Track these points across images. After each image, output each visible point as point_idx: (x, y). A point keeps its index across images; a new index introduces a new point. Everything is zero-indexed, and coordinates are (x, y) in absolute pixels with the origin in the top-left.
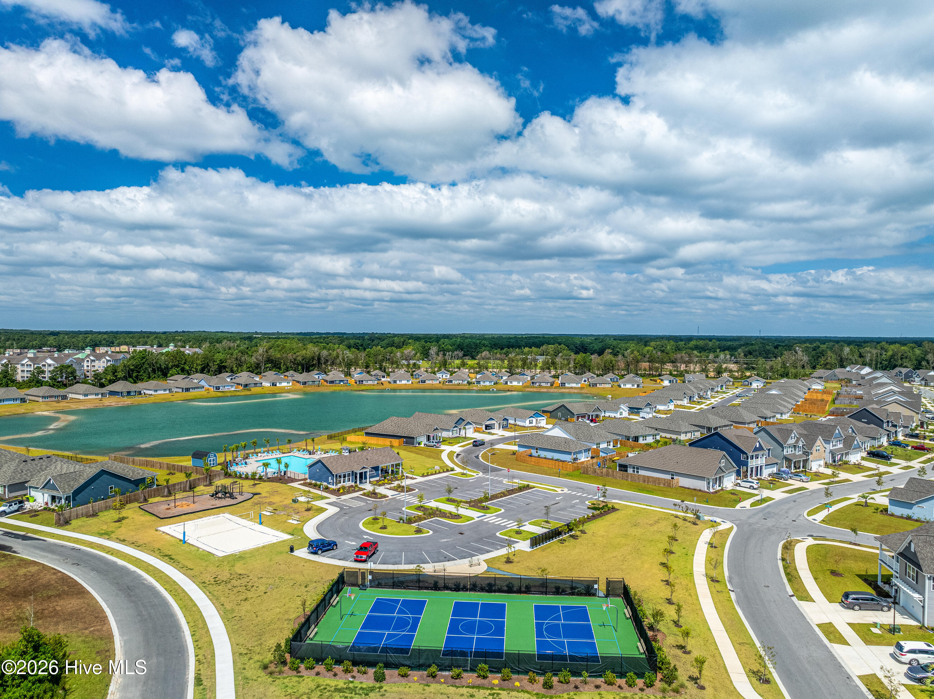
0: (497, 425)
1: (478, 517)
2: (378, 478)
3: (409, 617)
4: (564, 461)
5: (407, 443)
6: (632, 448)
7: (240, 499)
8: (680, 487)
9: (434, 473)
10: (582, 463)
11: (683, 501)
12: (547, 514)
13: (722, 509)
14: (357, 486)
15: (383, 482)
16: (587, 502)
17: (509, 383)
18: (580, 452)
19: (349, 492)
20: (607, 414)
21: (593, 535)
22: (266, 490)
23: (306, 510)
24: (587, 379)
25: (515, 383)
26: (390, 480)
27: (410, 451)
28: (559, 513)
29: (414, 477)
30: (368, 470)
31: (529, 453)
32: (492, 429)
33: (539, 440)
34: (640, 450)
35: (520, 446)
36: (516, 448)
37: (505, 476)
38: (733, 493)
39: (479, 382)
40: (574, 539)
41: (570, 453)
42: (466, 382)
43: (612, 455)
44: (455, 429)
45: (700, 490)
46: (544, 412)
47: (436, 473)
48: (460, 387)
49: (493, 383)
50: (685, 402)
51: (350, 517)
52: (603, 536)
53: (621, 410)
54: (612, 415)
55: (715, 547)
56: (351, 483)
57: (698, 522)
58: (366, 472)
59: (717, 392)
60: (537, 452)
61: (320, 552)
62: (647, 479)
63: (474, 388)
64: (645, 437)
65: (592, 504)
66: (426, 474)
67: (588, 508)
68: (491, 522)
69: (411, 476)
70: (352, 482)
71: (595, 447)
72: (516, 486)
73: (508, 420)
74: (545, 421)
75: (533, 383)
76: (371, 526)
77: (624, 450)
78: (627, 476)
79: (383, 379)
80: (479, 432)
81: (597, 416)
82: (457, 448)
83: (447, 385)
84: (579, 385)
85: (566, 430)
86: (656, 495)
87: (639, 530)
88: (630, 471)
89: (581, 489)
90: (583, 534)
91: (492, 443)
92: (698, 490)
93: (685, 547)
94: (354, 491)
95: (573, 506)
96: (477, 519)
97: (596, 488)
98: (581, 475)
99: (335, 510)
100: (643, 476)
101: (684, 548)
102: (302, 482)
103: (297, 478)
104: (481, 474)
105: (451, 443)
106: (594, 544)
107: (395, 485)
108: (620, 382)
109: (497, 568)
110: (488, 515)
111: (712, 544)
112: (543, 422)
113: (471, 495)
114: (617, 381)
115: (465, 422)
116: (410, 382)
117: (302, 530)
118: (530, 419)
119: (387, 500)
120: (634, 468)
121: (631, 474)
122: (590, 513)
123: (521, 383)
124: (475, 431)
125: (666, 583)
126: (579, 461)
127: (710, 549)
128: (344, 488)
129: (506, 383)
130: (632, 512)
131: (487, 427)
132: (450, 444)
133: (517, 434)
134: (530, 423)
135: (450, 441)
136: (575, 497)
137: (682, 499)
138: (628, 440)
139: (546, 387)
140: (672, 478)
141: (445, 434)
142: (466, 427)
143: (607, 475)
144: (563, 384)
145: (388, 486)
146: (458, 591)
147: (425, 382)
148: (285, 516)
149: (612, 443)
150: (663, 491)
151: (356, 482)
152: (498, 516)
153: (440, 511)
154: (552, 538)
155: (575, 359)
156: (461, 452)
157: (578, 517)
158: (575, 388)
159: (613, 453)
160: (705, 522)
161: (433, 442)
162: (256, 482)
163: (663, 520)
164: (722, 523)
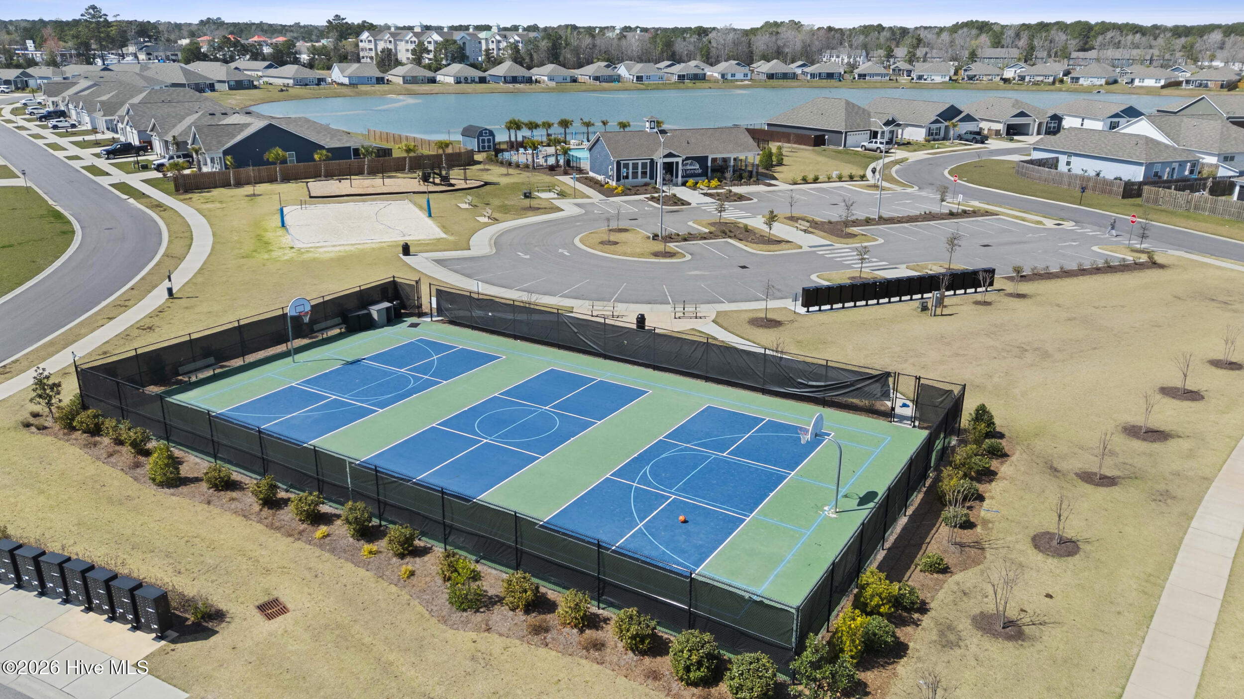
1: (811, 247)
7: (460, 186)
14: (654, 186)
15: (706, 184)
16: (1096, 248)
17: (1136, 80)
18: (1166, 165)
23: (527, 208)
25: (1149, 82)
29: (776, 183)
30: (680, 160)
32: (1021, 133)
35: (1036, 151)
39: (1078, 78)
42: (1050, 79)
44: (936, 126)
47: (822, 182)
56: (647, 181)
58: (677, 164)
60: (1068, 163)
63: (1063, 89)
66: (799, 181)
68: (829, 256)
69: (772, 181)
70: (651, 178)
73: (1061, 119)
75: (1188, 82)
83: (1015, 84)
85: (1159, 127)
96: (806, 249)
99: (577, 212)
104: (912, 190)
107: (726, 190)
110: (838, 246)
115: (962, 116)
117: (477, 231)
118: (1114, 120)
119: (682, 209)
123: (1162, 81)
128: (625, 185)
129: (1132, 82)
142: (961, 125)
145: (707, 191)
151: (656, 180)
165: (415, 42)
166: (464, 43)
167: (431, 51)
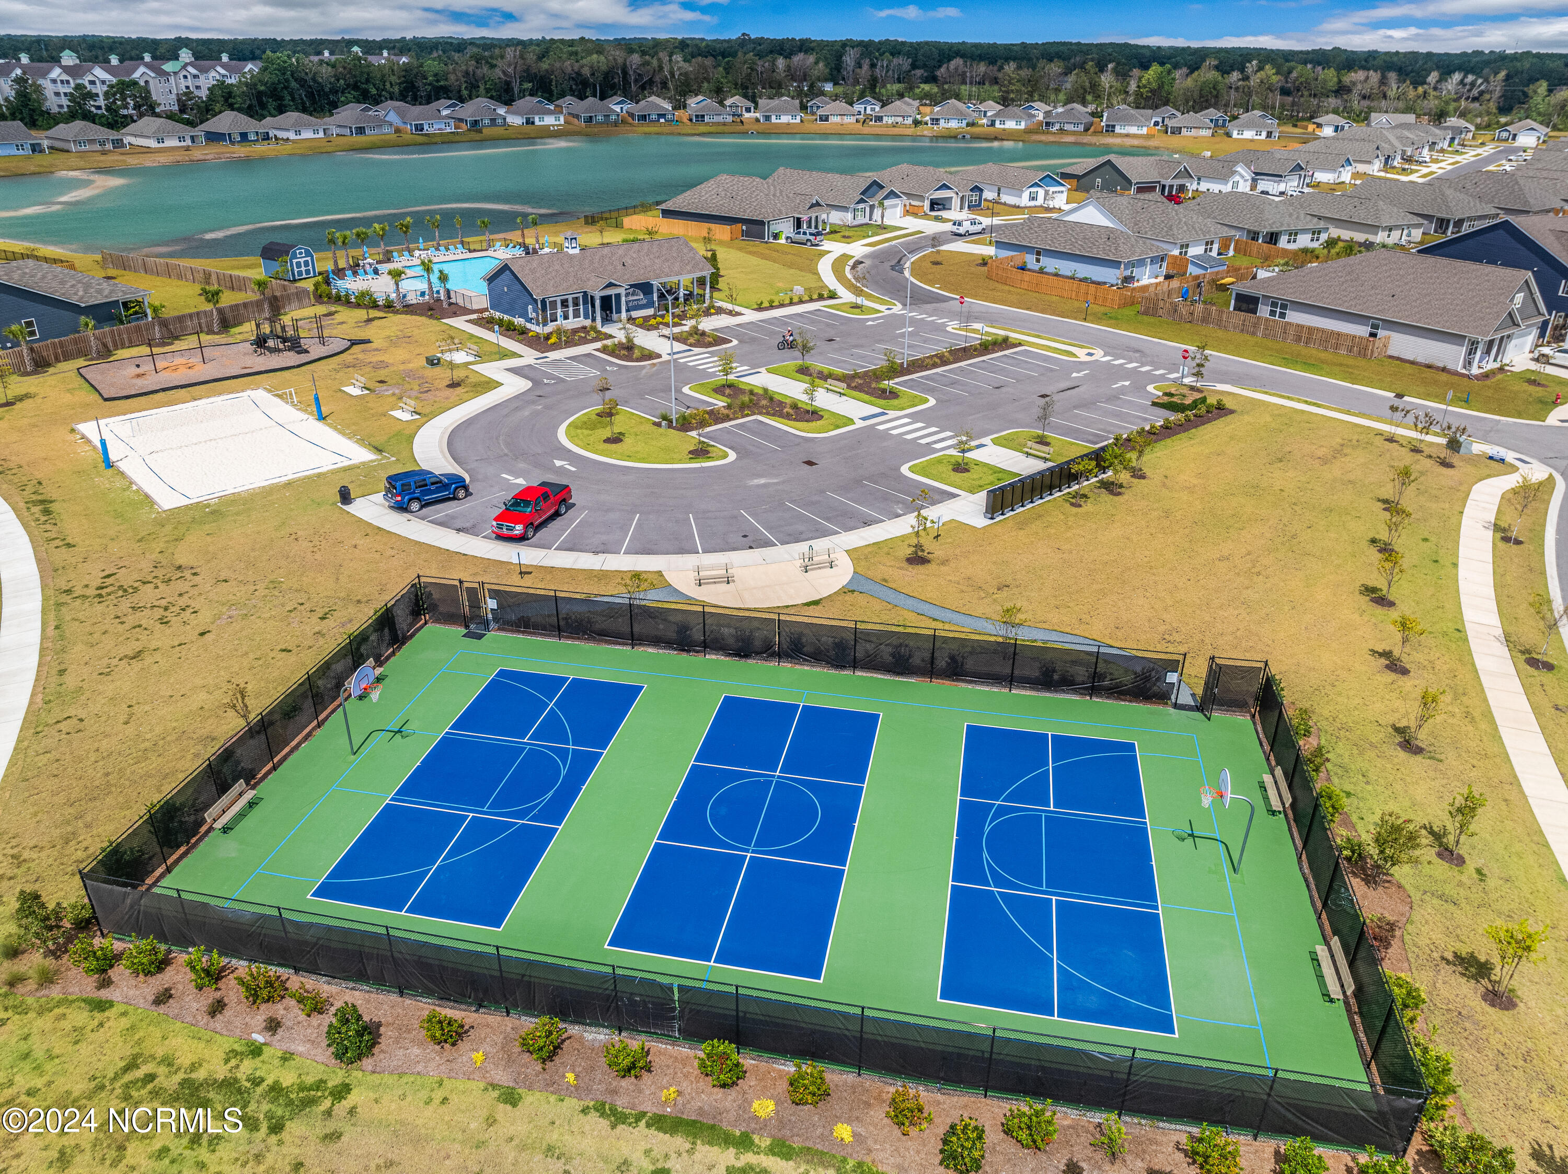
0: (956, 202)
1: (864, 419)
2: (650, 312)
3: (563, 754)
4: (1099, 283)
5: (747, 234)
6: (1267, 260)
7: (317, 350)
8: (1391, 357)
9: (787, 301)
10: (1145, 288)
11: (1400, 396)
12: (1043, 418)
13: (1507, 424)
14: (594, 328)
15: (659, 319)
16: (1150, 388)
17: (997, 123)
18: (1141, 263)
19: (570, 343)
20: (1204, 186)
21: (1164, 485)
22: (387, 333)
23: (449, 386)
24: (1160, 120)
25: (1011, 125)
26: (678, 316)
27: (750, 253)
28: (1077, 415)
29: (738, 309)
30: (622, 291)
31: (1019, 263)
32: (944, 209)
33: (1045, 232)
34: (1287, 264)
35: (999, 245)
36: (990, 251)
37: (953, 315)
38: (1533, 380)
39: (937, 120)
40: (1112, 493)
41: (1115, 264)
42: (909, 121)
43: (1217, 273)
44: (861, 206)
45: (1444, 369)
46: (1065, 176)
47: (791, 303)
48: (896, 131)
49: (964, 122)
50: (1375, 168)
51: (547, 407)
52: (1191, 489)
53: (1237, 178)
54: (1215, 187)
55: (1518, 542)
56: (582, 322)
57: (1455, 459)
58: (618, 296)
59: (1442, 151)
60: (1038, 260)
61: (415, 506)
62: (1305, 335)
63: (926, 133)
64: (1293, 235)
65: (1166, 394)
66: (766, 304)
67: (1154, 404)
68: (894, 432)
69: (730, 307)
70: (586, 317)
71: (1176, 252)
72: (975, 339)
73: (981, 190)
74: (1064, 196)
75: (1048, 124)
76: (586, 432)
77: (1243, 262)
78: (1256, 326)
79: (747, 115)
80: (915, 215)
81: (1182, 188)
82: (858, 249)
83: (872, 126)
84: (1144, 131)
85: (1111, 211)
86: (1329, 375)
87: (1291, 474)
88: (1264, 311)
89: (1137, 351)
90: (1136, 481)
91: (936, 240)
92: (1437, 368)
93: (1426, 535)
94: (584, 341)
95: (1114, 398)
96: (860, 424)
97: (1180, 355)
98: (1140, 317)
99: (521, 385)
100: (1298, 325)
101: (1425, 540)
102: (475, 316)
103: (469, 306)
104: (897, 308)
105: (848, 237)
106: (1167, 514)
107: (686, 328)
108: (1230, 126)
109: (878, 578)
110: (892, 414)
111: (1504, 530)
112: (1060, 198)
113: (862, 357)
114: (1224, 126)
115: (885, 192)
116: (798, 120)
117: (410, 439)
118: (1033, 190)
119: (654, 365)
120: (1274, 305)
121: (1267, 319)
122: (1159, 418)
123: (1023, 124)
124: (907, 213)
125: (1384, 662)
126: (1136, 284)
127: (1502, 545)
128: (559, 331)
129: (993, 124)
130: (1269, 419)
131: (934, 205)
132: (847, 239)
133: (996, 221)
134: (1033, 198)
135: (847, 234)
136: (1121, 373)
137: (1398, 391)
138: (1253, 239)
139: (1074, 133)
140: (1373, 335)
141: (835, 217)
142: (886, 203)
143: (1205, 320)
144: (1110, 129)
145: (666, 331)
146: (746, 656)
147: (827, 120)
148: (394, 398)
149: (1216, 247)
150: (1347, 366)
151: (594, 320)
152: (915, 417)
153: (771, 399)
154: (1051, 488)
155: (1140, 79)
156: (866, 256)
157: (1127, 429)
158: (1135, 136)
159: (1221, 268)
160: (1475, 460)
161: (805, 233)
162: (374, 313)
163: (1354, 448)
164: (1518, 463)
165: (68, 82)
166: (147, 82)
167: (97, 95)
